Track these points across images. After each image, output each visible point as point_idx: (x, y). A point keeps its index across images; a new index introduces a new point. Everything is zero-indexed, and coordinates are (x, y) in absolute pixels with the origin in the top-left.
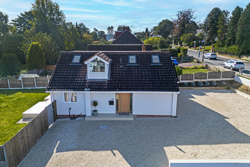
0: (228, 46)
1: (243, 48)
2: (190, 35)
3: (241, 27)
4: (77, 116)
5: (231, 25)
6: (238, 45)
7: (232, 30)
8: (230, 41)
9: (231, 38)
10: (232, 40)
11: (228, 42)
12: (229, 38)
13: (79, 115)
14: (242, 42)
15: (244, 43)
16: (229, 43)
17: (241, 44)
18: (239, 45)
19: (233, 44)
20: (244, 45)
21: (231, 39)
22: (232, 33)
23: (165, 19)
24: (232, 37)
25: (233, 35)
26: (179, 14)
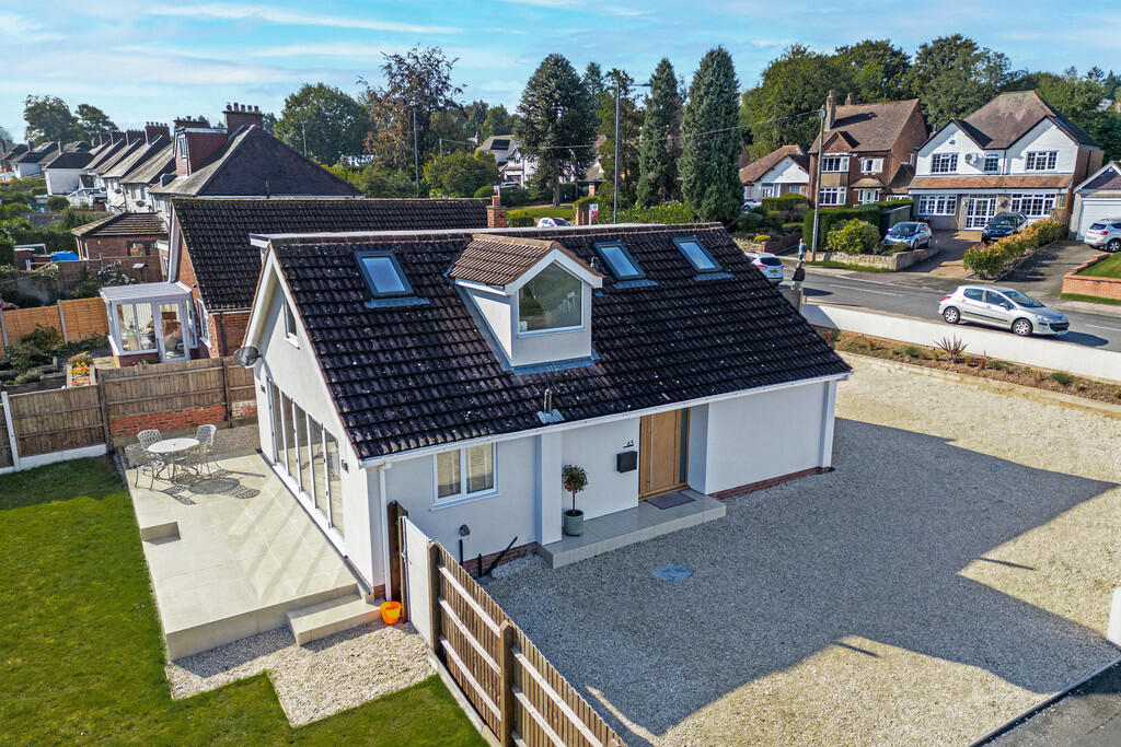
0: (648, 204)
1: (710, 209)
2: (464, 161)
3: (695, 137)
4: (495, 557)
5: (651, 127)
6: (691, 199)
7: (657, 144)
8: (654, 185)
9: (657, 175)
10: (661, 182)
11: (649, 189)
12: (651, 175)
13: (503, 553)
14: (704, 189)
15: (711, 193)
16: (652, 193)
17: (701, 195)
18: (696, 200)
19: (668, 198)
20: (712, 200)
21: (657, 180)
22: (659, 156)
23: (314, 83)
24: (661, 171)
25: (662, 164)
26: (389, 66)
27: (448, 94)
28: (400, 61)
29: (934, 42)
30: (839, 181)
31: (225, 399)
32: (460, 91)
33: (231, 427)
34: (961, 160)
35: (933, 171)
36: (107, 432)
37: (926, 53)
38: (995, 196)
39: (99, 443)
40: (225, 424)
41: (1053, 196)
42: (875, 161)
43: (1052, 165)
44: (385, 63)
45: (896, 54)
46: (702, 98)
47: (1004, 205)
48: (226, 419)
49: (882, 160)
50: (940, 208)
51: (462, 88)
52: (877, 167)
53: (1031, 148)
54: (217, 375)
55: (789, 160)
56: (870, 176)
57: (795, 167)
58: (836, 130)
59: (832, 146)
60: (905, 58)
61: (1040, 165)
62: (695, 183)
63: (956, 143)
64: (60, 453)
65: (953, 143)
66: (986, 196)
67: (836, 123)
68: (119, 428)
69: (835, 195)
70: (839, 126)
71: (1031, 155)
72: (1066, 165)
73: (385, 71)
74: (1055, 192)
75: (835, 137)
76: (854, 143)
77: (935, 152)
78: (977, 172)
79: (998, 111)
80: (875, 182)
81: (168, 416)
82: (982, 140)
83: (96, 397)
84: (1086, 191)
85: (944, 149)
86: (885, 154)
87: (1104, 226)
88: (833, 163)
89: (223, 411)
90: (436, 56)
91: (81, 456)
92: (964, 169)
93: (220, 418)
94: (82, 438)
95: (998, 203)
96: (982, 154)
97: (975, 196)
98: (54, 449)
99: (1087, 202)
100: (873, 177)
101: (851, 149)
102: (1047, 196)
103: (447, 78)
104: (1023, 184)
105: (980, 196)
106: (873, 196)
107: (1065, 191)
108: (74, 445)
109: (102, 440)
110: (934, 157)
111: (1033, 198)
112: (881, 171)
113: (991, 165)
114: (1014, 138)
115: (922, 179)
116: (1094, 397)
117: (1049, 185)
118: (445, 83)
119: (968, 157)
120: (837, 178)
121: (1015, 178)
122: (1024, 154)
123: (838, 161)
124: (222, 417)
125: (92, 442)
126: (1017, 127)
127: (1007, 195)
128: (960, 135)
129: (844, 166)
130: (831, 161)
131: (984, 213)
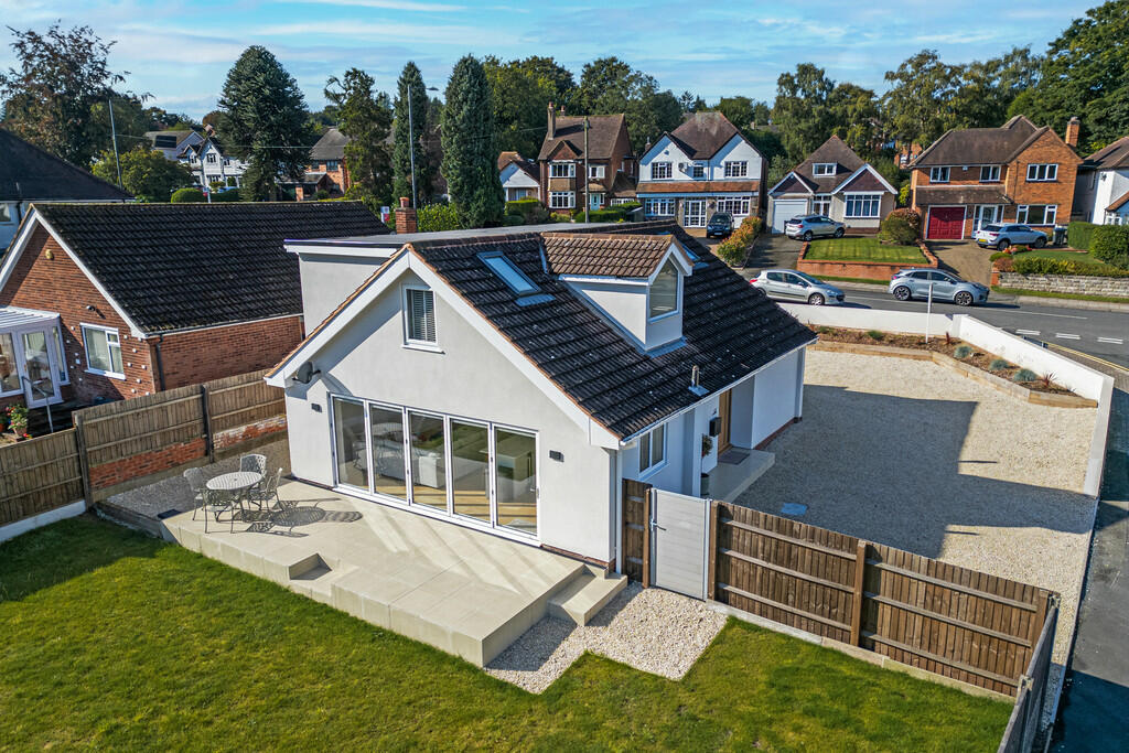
3: (457, 142)
6: (458, 202)
12: (409, 178)
14: (471, 192)
17: (469, 198)
18: (463, 203)
26: (21, 45)
27: (107, 82)
28: (36, 39)
29: (595, 63)
30: (569, 186)
31: (206, 430)
32: (121, 78)
33: (213, 461)
34: (675, 169)
35: (653, 177)
36: (86, 485)
37: (590, 72)
38: (705, 198)
39: (78, 499)
40: (207, 459)
41: (748, 198)
42: (598, 168)
43: (744, 172)
44: (17, 40)
45: (561, 70)
46: (461, 104)
47: (712, 206)
48: (207, 454)
49: (603, 167)
50: (663, 209)
51: (125, 76)
52: (600, 174)
53: (728, 158)
54: (196, 404)
55: (514, 166)
56: (595, 181)
57: (520, 173)
58: (561, 139)
59: (560, 153)
60: (569, 75)
61: (735, 173)
62: (462, 187)
63: (671, 154)
64: (32, 519)
65: (667, 153)
66: (697, 199)
67: (558, 133)
68: (96, 478)
69: (566, 199)
70: (562, 135)
71: (727, 164)
72: (754, 173)
73: (18, 51)
74: (750, 194)
75: (561, 146)
76: (578, 152)
77: (653, 161)
78: (687, 178)
79: (696, 127)
80: (600, 187)
81: (148, 458)
82: (690, 152)
83: (73, 443)
84: (776, 194)
85: (660, 158)
86: (606, 162)
87: (800, 221)
88: (560, 170)
89: (203, 445)
90: (85, 36)
91: (58, 518)
92: (678, 176)
93: (201, 452)
94: (57, 495)
95: (707, 205)
96: (691, 163)
97: (690, 199)
98: (26, 514)
99: (778, 202)
100: (598, 183)
101: (576, 157)
102: (744, 198)
103: (104, 63)
104: (725, 188)
105: (694, 199)
106: (599, 199)
107: (757, 194)
108: (50, 506)
109: (82, 495)
110: (653, 164)
111: (734, 200)
112: (603, 177)
113: (698, 173)
114: (713, 150)
115: (646, 184)
116: (902, 346)
117: (744, 189)
118: (101, 70)
119: (681, 166)
120: (567, 184)
121: (718, 183)
122: (723, 163)
123: (566, 167)
124: (203, 451)
125: (69, 501)
126: (714, 141)
127: (715, 198)
128: (672, 147)
129: (571, 172)
130: (560, 167)
131: (697, 214)
